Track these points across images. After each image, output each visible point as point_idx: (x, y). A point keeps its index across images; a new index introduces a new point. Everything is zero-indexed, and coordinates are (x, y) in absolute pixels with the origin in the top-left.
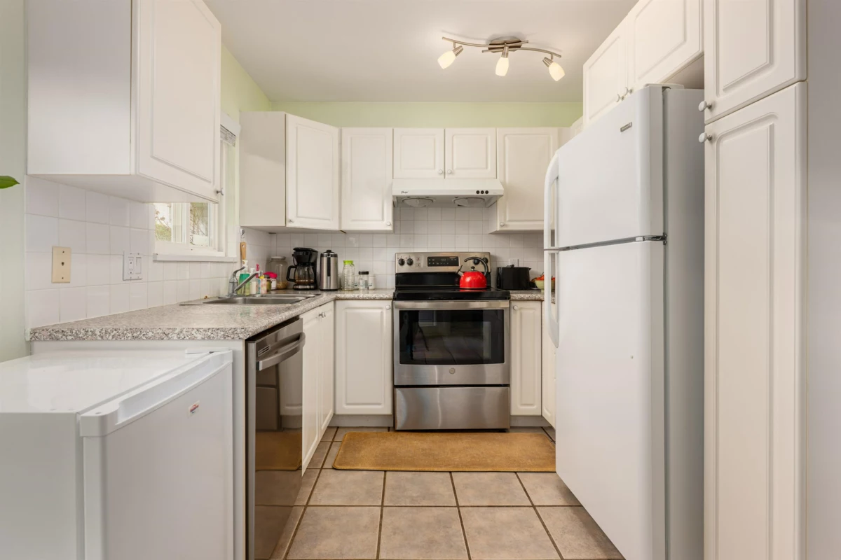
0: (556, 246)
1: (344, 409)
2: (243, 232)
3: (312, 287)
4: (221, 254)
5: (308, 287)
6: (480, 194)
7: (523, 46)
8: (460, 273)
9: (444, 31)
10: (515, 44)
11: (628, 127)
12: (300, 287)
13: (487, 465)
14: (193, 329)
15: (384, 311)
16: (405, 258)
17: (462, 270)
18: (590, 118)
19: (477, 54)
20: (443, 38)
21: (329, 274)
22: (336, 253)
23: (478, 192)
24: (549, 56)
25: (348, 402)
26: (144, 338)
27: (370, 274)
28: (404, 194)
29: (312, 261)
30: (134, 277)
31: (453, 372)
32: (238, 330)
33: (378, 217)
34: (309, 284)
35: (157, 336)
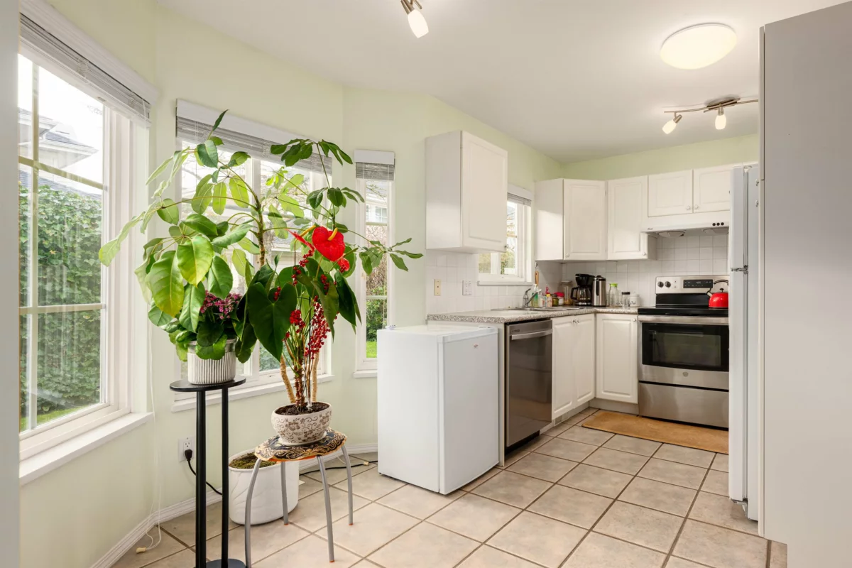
1: (602, 394)
2: (537, 265)
3: (589, 304)
4: (523, 280)
5: (585, 304)
6: (716, 226)
7: (738, 101)
8: (709, 294)
12: (580, 303)
15: (632, 323)
16: (664, 281)
17: (712, 291)
20: (665, 112)
21: (598, 294)
23: (714, 224)
25: (605, 390)
27: (632, 295)
29: (589, 284)
30: (468, 293)
31: (685, 375)
32: (502, 319)
33: (636, 249)
34: (587, 301)
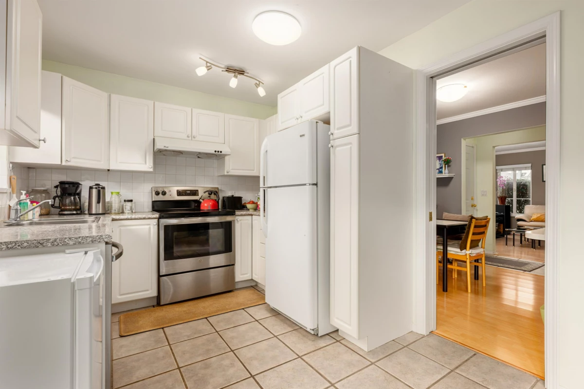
0: (266, 186)
1: (119, 299)
3: (78, 212)
5: (75, 212)
6: (217, 153)
7: (245, 74)
8: (201, 200)
9: (201, 54)
10: (241, 72)
11: (303, 135)
12: (66, 213)
13: (227, 309)
14: (66, 238)
15: (152, 227)
16: (160, 191)
17: (202, 198)
18: (282, 123)
19: (218, 71)
20: (200, 58)
21: (98, 202)
22: (104, 186)
23: (215, 151)
24: (258, 82)
25: (122, 293)
26: (19, 248)
27: (133, 202)
28: (165, 148)
29: (78, 191)
31: (201, 261)
32: (104, 236)
33: (142, 162)
34: (75, 210)
35: (33, 245)
